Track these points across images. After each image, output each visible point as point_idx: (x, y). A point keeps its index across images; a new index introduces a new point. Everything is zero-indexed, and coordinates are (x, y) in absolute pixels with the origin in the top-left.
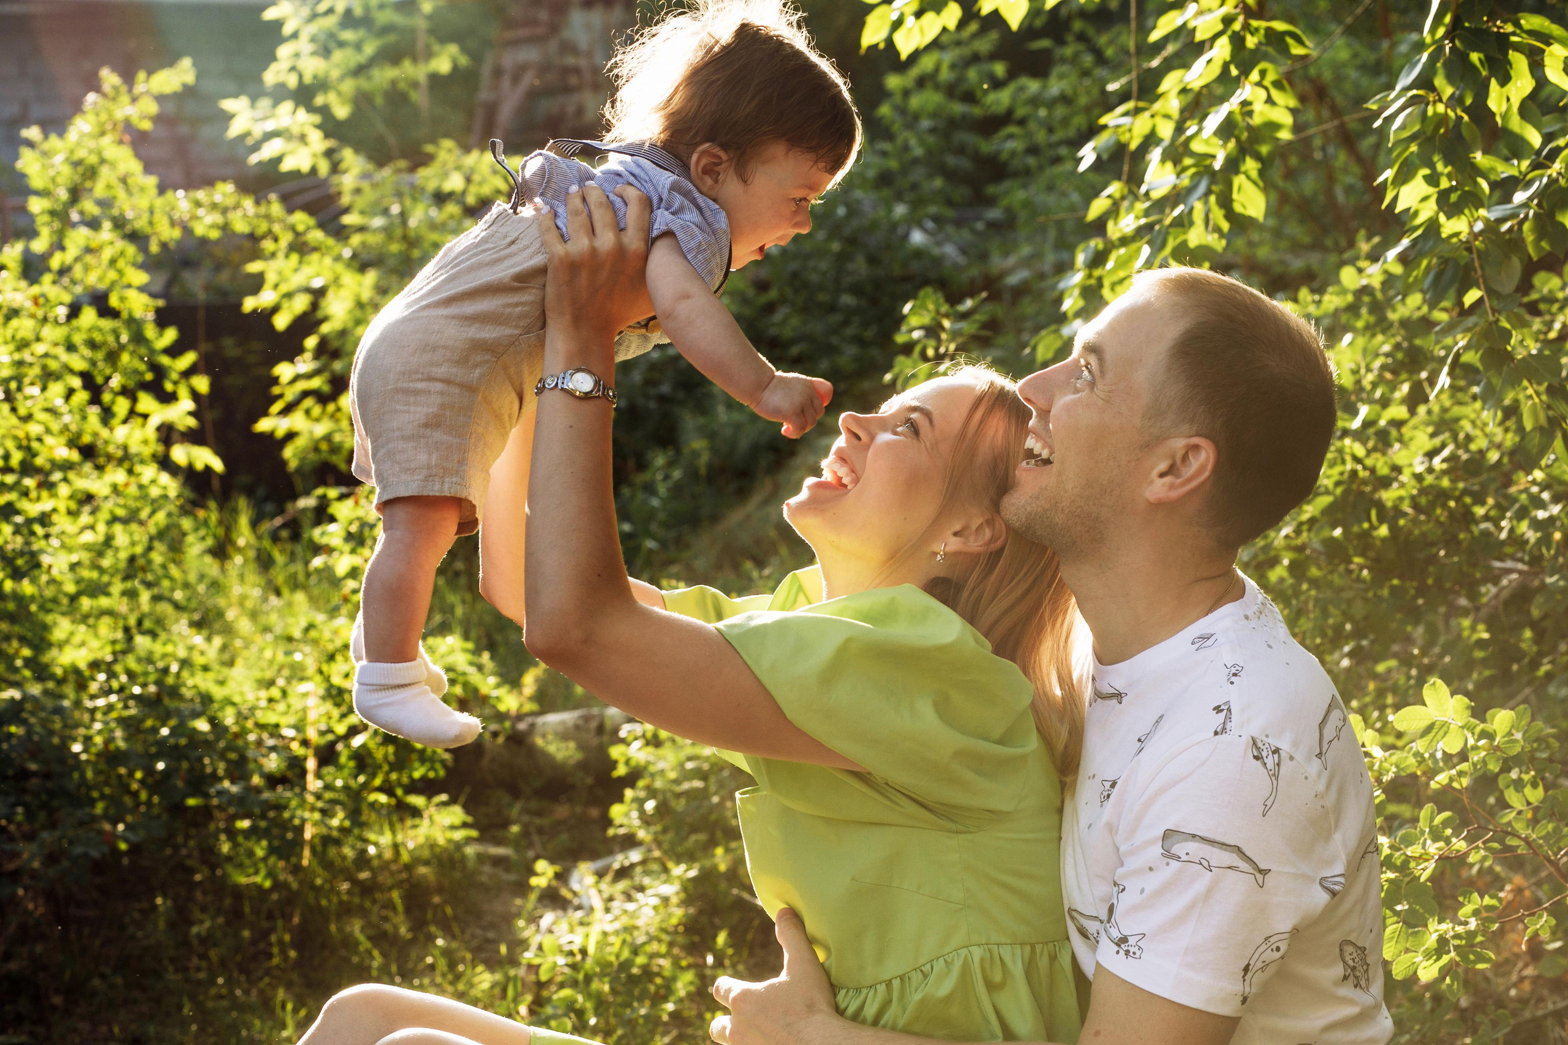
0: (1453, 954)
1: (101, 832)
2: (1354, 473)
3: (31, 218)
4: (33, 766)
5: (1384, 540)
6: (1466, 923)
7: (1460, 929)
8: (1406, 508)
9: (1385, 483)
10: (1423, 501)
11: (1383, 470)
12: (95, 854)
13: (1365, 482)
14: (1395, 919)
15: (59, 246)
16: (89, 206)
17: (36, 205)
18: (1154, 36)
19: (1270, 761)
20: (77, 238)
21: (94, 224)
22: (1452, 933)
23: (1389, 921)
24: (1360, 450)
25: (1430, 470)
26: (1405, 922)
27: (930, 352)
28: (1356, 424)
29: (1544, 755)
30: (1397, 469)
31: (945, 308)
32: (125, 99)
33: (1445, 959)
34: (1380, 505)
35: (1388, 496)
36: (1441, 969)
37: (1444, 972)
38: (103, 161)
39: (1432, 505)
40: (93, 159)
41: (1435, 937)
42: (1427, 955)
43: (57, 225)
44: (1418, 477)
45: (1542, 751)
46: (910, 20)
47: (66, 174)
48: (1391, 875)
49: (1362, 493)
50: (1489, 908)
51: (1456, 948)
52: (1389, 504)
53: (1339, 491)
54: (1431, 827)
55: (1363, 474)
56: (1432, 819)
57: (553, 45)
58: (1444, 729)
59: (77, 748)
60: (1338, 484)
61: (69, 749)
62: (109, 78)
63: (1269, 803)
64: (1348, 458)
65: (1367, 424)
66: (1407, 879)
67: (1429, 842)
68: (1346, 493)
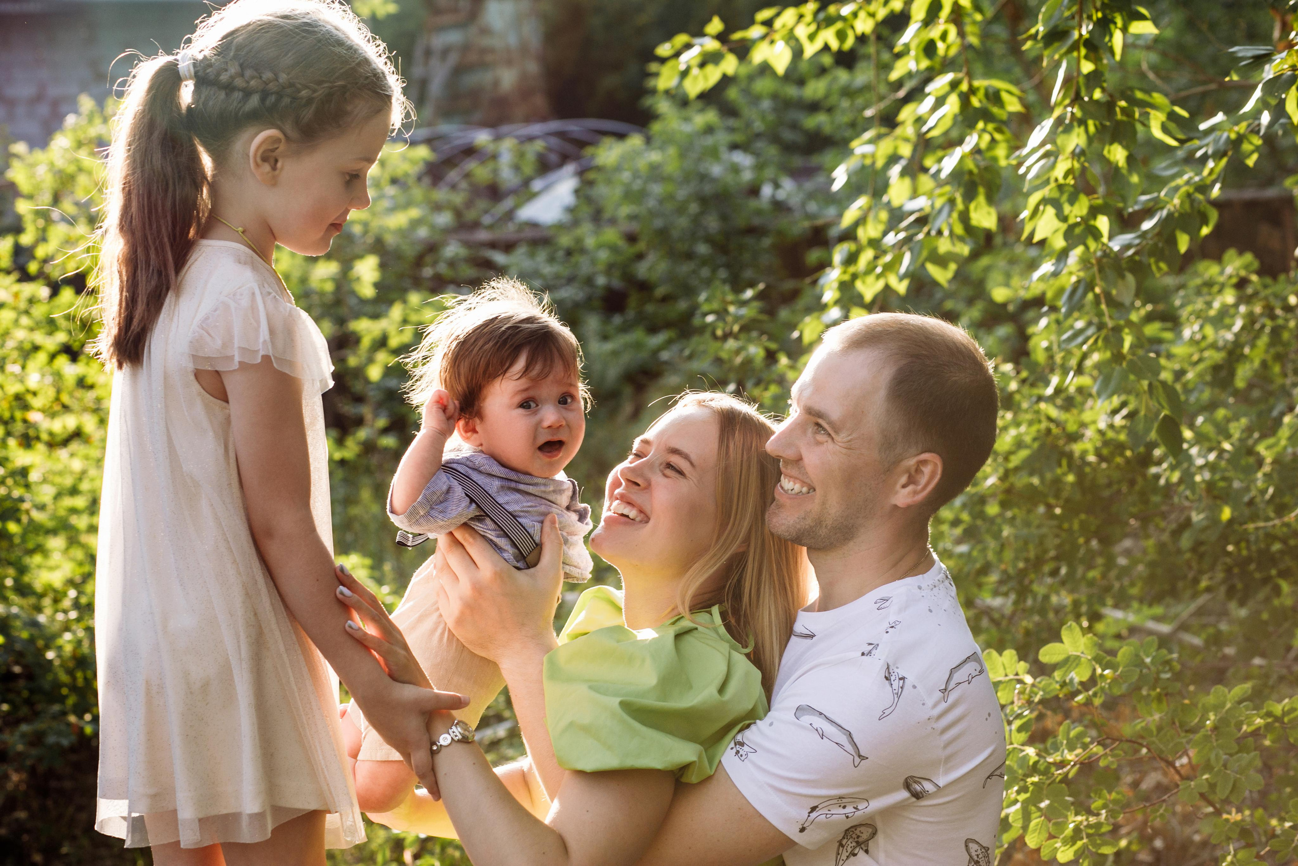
0: (1085, 840)
1: (69, 724)
2: (1049, 431)
3: (19, 218)
4: (17, 669)
5: (1072, 484)
6: (1098, 815)
7: (1092, 820)
8: (1092, 458)
9: (1075, 437)
10: (1105, 452)
11: (1072, 427)
12: (65, 742)
13: (1057, 438)
14: (1039, 814)
15: (43, 238)
16: (68, 206)
17: (23, 207)
18: (894, 76)
19: (896, 684)
20: (58, 232)
21: (71, 221)
22: (1085, 823)
23: (1033, 816)
24: (1054, 412)
25: (1111, 426)
26: (1046, 817)
27: (719, 332)
28: (1049, 391)
29: (1168, 676)
30: (1084, 425)
31: (730, 297)
32: (98, 121)
33: (1079, 844)
34: (1070, 456)
35: (1077, 448)
36: (1076, 852)
37: (1079, 854)
38: (80, 170)
39: (1113, 455)
40: (71, 169)
41: (1072, 826)
42: (1065, 842)
43: (41, 223)
44: (1101, 432)
45: (1165, 672)
46: (695, 71)
47: (48, 182)
48: (1035, 779)
49: (1055, 447)
50: (1115, 802)
51: (1088, 836)
52: (1077, 454)
53: (1036, 445)
54: (1068, 739)
55: (1055, 430)
56: (1068, 733)
57: (473, 30)
58: (1077, 661)
59: (50, 655)
60: (1035, 439)
61: (44, 656)
62: (86, 103)
63: (887, 712)
64: (1043, 419)
65: (1058, 391)
66: (1048, 782)
67: (1066, 751)
68: (1042, 447)
